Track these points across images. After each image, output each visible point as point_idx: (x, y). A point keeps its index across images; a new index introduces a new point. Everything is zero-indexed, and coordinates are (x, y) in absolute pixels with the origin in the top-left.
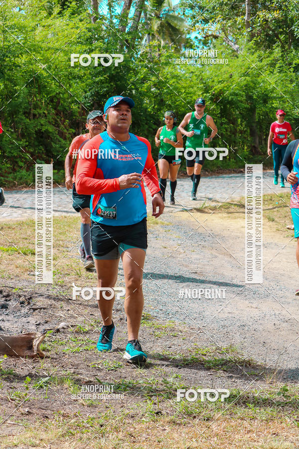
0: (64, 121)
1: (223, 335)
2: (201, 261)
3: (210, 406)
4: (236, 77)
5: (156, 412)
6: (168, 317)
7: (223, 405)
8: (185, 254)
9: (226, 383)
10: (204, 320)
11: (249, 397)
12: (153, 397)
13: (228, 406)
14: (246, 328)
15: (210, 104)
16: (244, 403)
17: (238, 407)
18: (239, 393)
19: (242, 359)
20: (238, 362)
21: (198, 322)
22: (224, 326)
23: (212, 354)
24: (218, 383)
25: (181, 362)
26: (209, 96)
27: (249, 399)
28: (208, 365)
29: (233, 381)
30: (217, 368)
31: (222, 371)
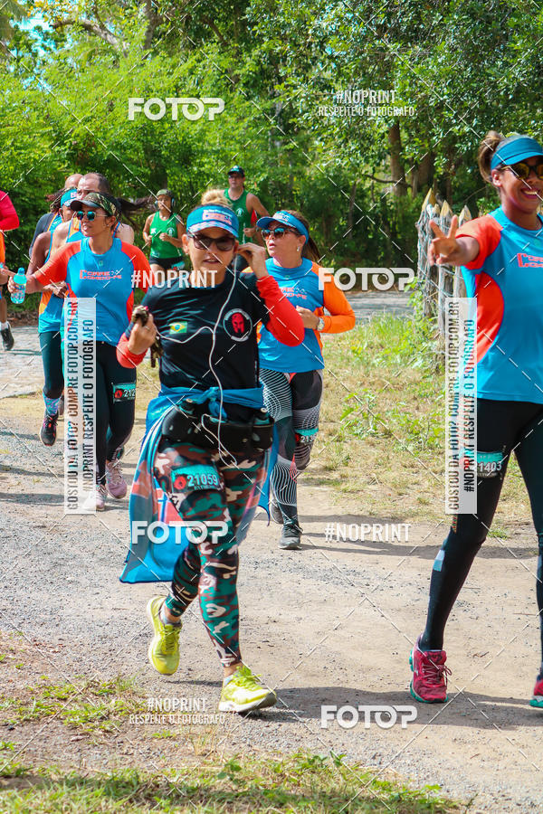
1: (102, 656)
3: (75, 806)
7: (103, 804)
8: (20, 487)
9: (109, 757)
10: (61, 626)
11: (158, 786)
13: (113, 806)
15: (69, 167)
16: (149, 797)
17: (135, 807)
18: (138, 777)
19: (144, 705)
20: (135, 711)
21: (50, 631)
22: (103, 638)
23: (79, 698)
24: (92, 758)
25: (14, 716)
26: (64, 150)
27: (159, 789)
28: (72, 720)
29: (125, 751)
30: (92, 725)
31: (100, 732)
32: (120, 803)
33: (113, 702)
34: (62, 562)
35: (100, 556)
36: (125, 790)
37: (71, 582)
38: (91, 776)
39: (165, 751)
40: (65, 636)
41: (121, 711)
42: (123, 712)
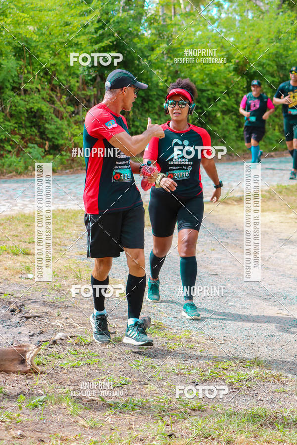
0: (61, 98)
1: (248, 346)
2: (222, 261)
3: (231, 427)
4: (263, 43)
5: (169, 434)
6: (183, 326)
7: (246, 426)
8: (204, 253)
9: (250, 401)
10: (225, 329)
11: (277, 418)
12: (166, 417)
13: (252, 427)
14: (275, 339)
15: (234, 75)
16: (271, 424)
17: (264, 429)
18: (266, 412)
19: (270, 374)
20: (265, 377)
21: (219, 332)
22: (248, 337)
23: (234, 369)
24: (241, 401)
25: (198, 378)
26: (232, 66)
27: (278, 420)
28: (230, 381)
29: (259, 398)
30: (241, 383)
31: (246, 388)
32: (256, 426)
33: (253, 372)
34: (226, 294)
35: (247, 292)
36: (259, 419)
37: (231, 305)
38: (240, 411)
39: (281, 399)
40: (226, 335)
41: (258, 376)
42: (259, 377)
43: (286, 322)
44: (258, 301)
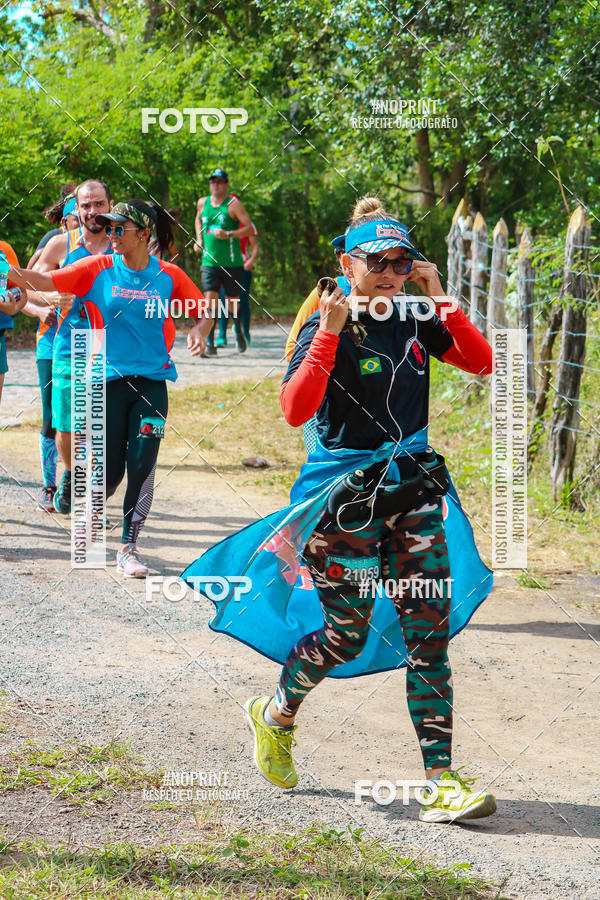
1: (94, 718)
3: (63, 886)
7: (95, 883)
9: (102, 832)
10: (49, 685)
11: (156, 863)
13: (106, 885)
14: (150, 701)
15: (59, 173)
16: (146, 876)
17: (130, 887)
18: (134, 853)
19: (141, 773)
20: (131, 779)
21: (36, 690)
22: (96, 698)
23: (68, 765)
24: (83, 830)
26: (54, 154)
27: (157, 867)
28: (60, 790)
29: (119, 824)
30: (82, 795)
31: (92, 803)
32: (114, 882)
33: (106, 769)
34: (50, 613)
35: (92, 607)
36: (120, 868)
37: (60, 636)
38: (82, 852)
39: (164, 825)
40: (52, 696)
41: (116, 779)
42: (118, 781)
43: (170, 667)
44: (115, 625)
